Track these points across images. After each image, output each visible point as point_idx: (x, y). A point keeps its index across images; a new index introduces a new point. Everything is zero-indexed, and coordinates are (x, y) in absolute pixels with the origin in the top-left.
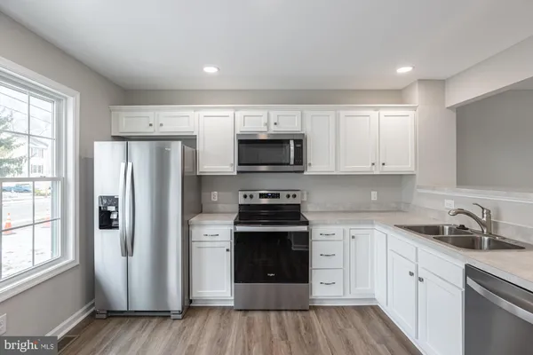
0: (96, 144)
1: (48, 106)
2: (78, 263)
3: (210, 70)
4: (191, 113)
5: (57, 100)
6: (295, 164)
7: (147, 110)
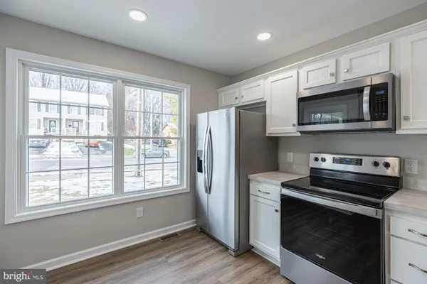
0: (199, 115)
1: (176, 96)
2: (189, 190)
3: (264, 37)
4: (261, 82)
5: (178, 92)
6: (373, 118)
7: (234, 88)
